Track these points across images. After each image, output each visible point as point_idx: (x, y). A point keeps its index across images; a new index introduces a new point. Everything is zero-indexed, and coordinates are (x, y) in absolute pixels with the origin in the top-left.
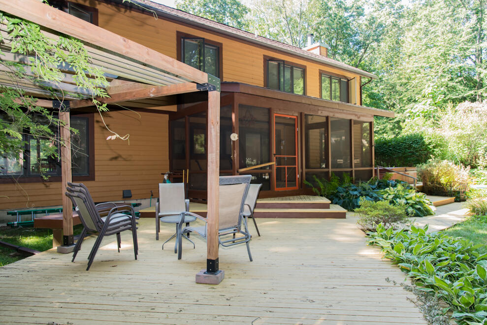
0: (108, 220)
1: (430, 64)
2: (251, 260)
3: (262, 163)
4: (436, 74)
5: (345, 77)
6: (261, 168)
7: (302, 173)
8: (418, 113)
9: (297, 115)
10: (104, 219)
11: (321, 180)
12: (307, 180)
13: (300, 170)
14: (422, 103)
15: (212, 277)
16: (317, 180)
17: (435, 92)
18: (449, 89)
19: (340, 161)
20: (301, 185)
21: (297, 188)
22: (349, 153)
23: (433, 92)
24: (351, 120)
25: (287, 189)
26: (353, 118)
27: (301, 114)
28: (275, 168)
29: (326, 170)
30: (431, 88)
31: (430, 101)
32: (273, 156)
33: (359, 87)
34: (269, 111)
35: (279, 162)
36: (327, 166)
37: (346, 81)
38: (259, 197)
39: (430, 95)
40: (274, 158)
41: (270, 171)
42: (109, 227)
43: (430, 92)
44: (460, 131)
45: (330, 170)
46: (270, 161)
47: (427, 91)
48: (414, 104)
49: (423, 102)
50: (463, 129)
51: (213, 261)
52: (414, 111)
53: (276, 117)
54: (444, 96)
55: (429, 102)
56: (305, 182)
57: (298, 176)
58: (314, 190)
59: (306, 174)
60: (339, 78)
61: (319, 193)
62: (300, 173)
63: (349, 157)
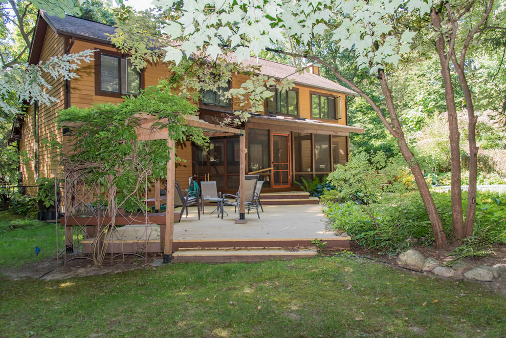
0: (187, 199)
1: (423, 72)
2: (259, 218)
3: (263, 168)
4: (428, 82)
5: (332, 96)
6: (263, 172)
7: (292, 175)
8: (411, 119)
9: (288, 133)
10: (185, 198)
11: (306, 180)
12: (296, 180)
13: (291, 173)
14: (414, 110)
15: (242, 220)
16: (303, 180)
17: (426, 99)
18: (441, 96)
19: (322, 166)
20: (292, 184)
21: (288, 186)
22: (329, 160)
23: (424, 99)
24: (330, 135)
25: (282, 186)
26: (332, 133)
27: (291, 133)
28: (273, 172)
29: (311, 173)
30: (422, 96)
31: (421, 108)
32: (271, 163)
33: (344, 103)
34: (269, 131)
35: (277, 167)
36: (312, 170)
37: (333, 98)
38: (262, 192)
39: (421, 103)
40: (272, 165)
41: (269, 174)
42: (188, 202)
43: (421, 99)
44: (437, 138)
45: (314, 173)
46: (269, 166)
47: (419, 98)
48: (408, 109)
49: (416, 108)
50: (440, 137)
51: (243, 214)
52: (409, 117)
53: (273, 135)
54: (434, 103)
55: (420, 110)
56: (295, 182)
57: (290, 178)
58: (302, 187)
59: (296, 175)
60: (327, 96)
61: (305, 190)
62: (291, 176)
63: (329, 163)
